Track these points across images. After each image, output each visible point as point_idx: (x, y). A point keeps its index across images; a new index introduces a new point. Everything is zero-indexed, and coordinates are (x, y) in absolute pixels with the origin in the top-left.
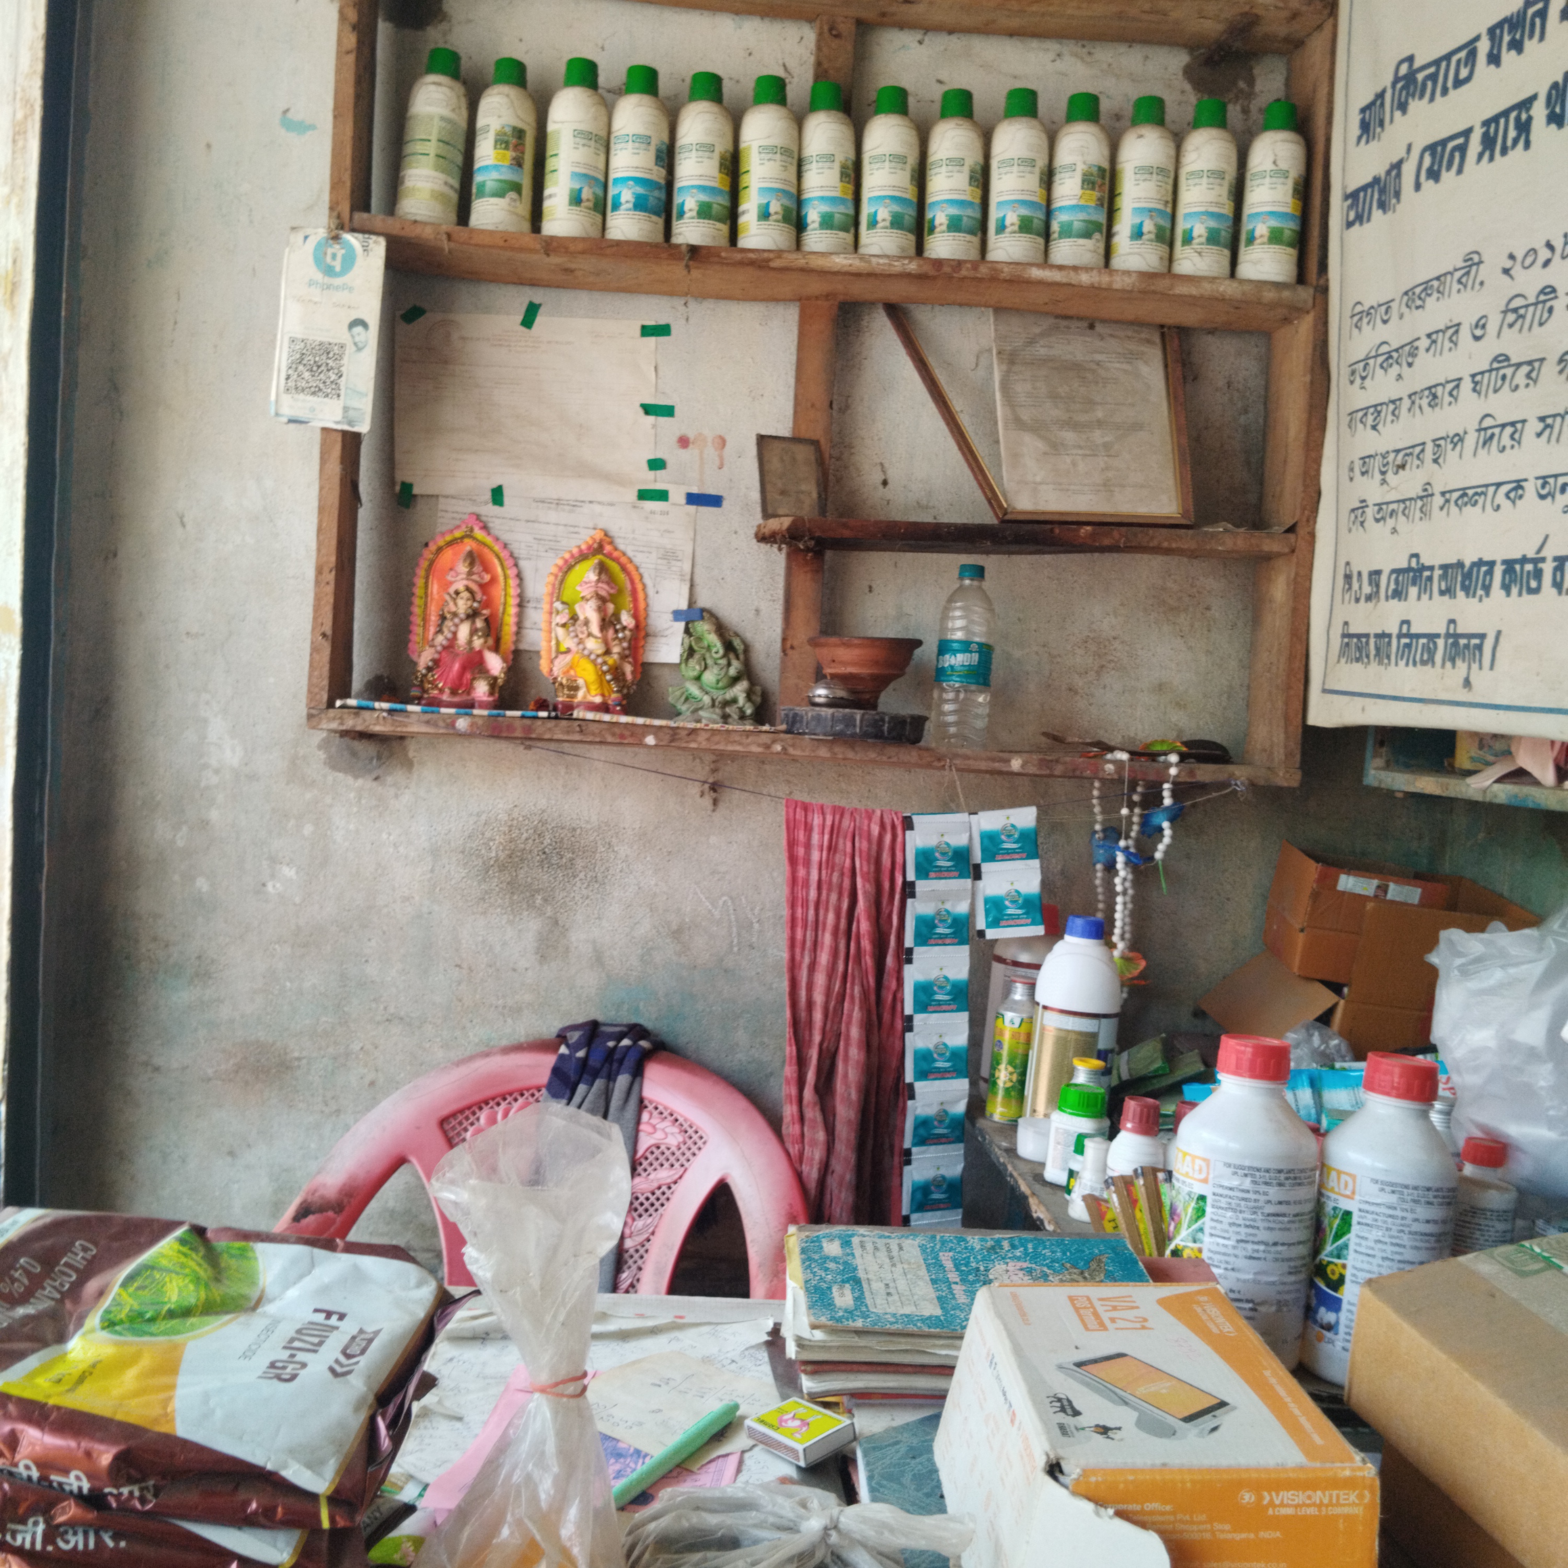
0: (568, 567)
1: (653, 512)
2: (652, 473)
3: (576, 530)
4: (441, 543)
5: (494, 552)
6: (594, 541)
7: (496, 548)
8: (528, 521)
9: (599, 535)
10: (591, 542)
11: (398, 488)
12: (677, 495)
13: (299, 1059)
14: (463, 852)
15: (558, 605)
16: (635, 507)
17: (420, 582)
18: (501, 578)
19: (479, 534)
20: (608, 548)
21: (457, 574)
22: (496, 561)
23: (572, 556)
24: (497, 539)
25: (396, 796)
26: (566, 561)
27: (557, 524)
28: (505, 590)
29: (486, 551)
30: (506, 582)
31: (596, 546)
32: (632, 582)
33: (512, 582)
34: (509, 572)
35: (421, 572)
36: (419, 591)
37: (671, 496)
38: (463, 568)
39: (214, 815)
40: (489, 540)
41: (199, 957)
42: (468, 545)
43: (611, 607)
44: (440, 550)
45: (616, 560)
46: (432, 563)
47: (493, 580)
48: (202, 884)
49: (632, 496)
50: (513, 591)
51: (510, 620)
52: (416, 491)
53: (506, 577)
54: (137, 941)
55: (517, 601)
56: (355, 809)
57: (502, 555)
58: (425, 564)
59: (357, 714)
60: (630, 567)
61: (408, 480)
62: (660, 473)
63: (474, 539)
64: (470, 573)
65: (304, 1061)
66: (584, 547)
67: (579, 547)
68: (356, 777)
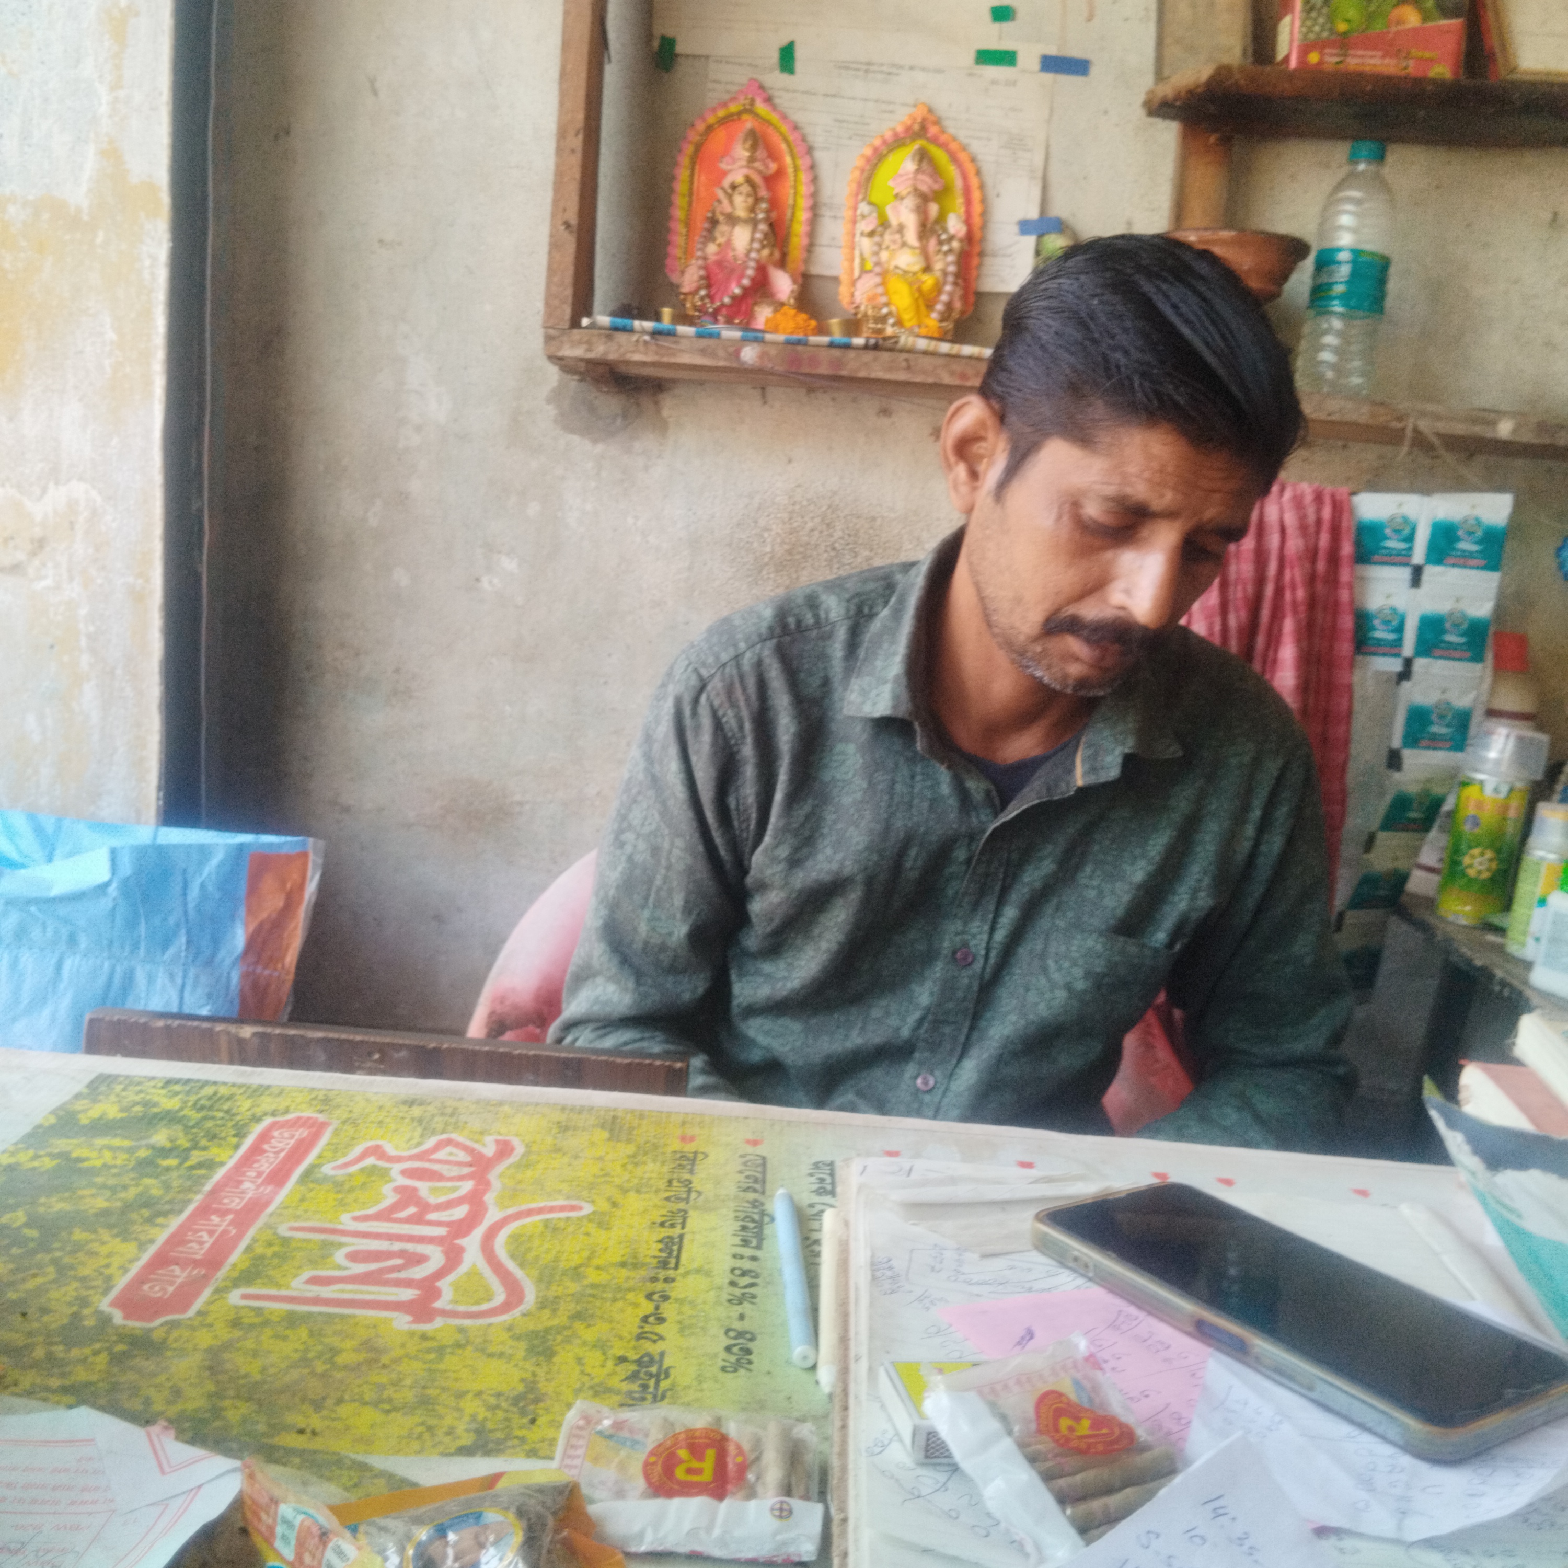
0: (877, 158)
1: (994, 82)
2: (997, 26)
3: (890, 107)
4: (711, 120)
5: (781, 134)
6: (914, 119)
7: (784, 129)
8: (826, 95)
9: (920, 113)
10: (909, 123)
11: (656, 44)
12: (1029, 58)
13: (520, 804)
14: (730, 545)
15: (863, 208)
16: (970, 75)
17: (683, 174)
18: (790, 170)
19: (761, 108)
20: (933, 130)
21: (734, 161)
22: (784, 146)
23: (885, 142)
24: (784, 117)
25: (646, 468)
26: (876, 150)
27: (866, 100)
28: (795, 187)
29: (770, 131)
30: (796, 176)
31: (916, 127)
32: (965, 178)
33: (803, 177)
34: (799, 162)
35: (685, 161)
36: (681, 187)
37: (1021, 59)
38: (742, 152)
39: (415, 486)
40: (774, 118)
41: (397, 671)
42: (749, 123)
43: (934, 209)
44: (710, 129)
45: (943, 146)
46: (699, 147)
47: (780, 174)
48: (401, 577)
49: (970, 57)
50: (803, 189)
51: (799, 228)
52: (680, 48)
53: (796, 170)
54: (320, 647)
55: (810, 202)
56: (593, 484)
57: (791, 138)
58: (689, 149)
59: (609, 338)
60: (963, 156)
61: (670, 33)
62: (1006, 26)
63: (756, 115)
64: (751, 159)
65: (527, 807)
66: (900, 129)
67: (893, 129)
68: (595, 441)
